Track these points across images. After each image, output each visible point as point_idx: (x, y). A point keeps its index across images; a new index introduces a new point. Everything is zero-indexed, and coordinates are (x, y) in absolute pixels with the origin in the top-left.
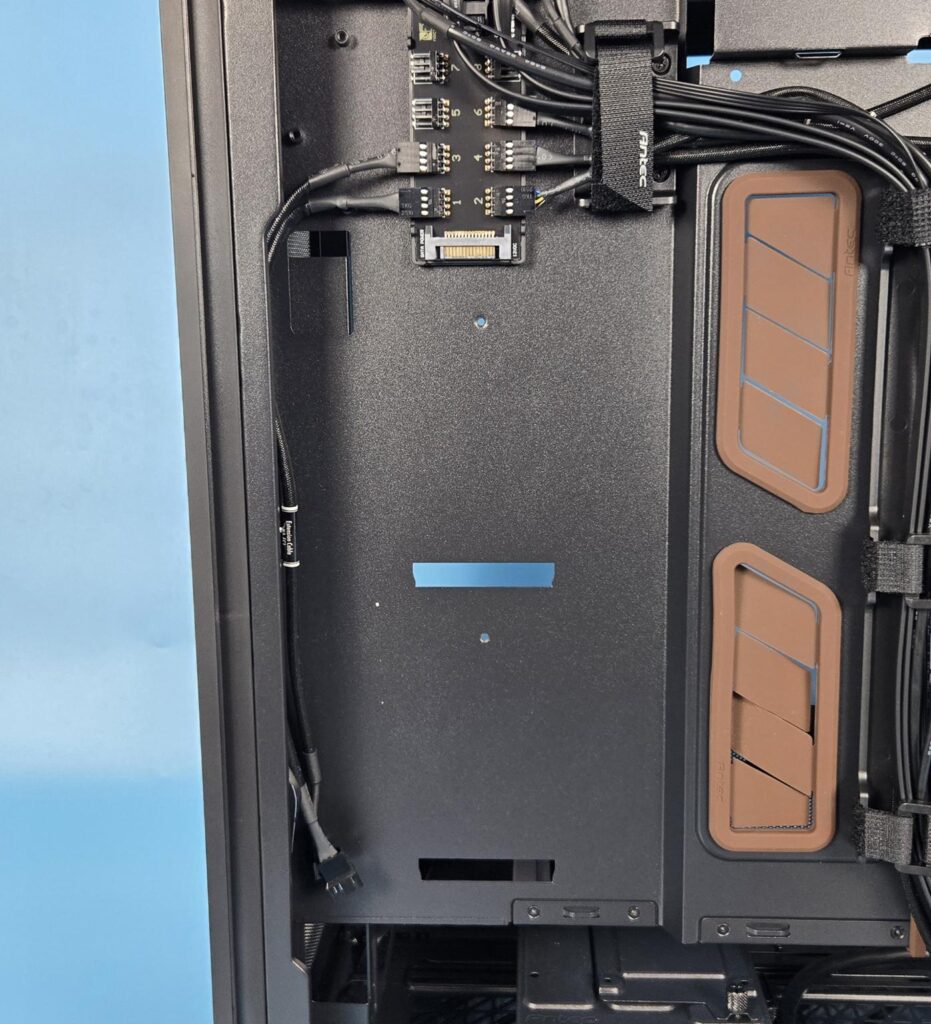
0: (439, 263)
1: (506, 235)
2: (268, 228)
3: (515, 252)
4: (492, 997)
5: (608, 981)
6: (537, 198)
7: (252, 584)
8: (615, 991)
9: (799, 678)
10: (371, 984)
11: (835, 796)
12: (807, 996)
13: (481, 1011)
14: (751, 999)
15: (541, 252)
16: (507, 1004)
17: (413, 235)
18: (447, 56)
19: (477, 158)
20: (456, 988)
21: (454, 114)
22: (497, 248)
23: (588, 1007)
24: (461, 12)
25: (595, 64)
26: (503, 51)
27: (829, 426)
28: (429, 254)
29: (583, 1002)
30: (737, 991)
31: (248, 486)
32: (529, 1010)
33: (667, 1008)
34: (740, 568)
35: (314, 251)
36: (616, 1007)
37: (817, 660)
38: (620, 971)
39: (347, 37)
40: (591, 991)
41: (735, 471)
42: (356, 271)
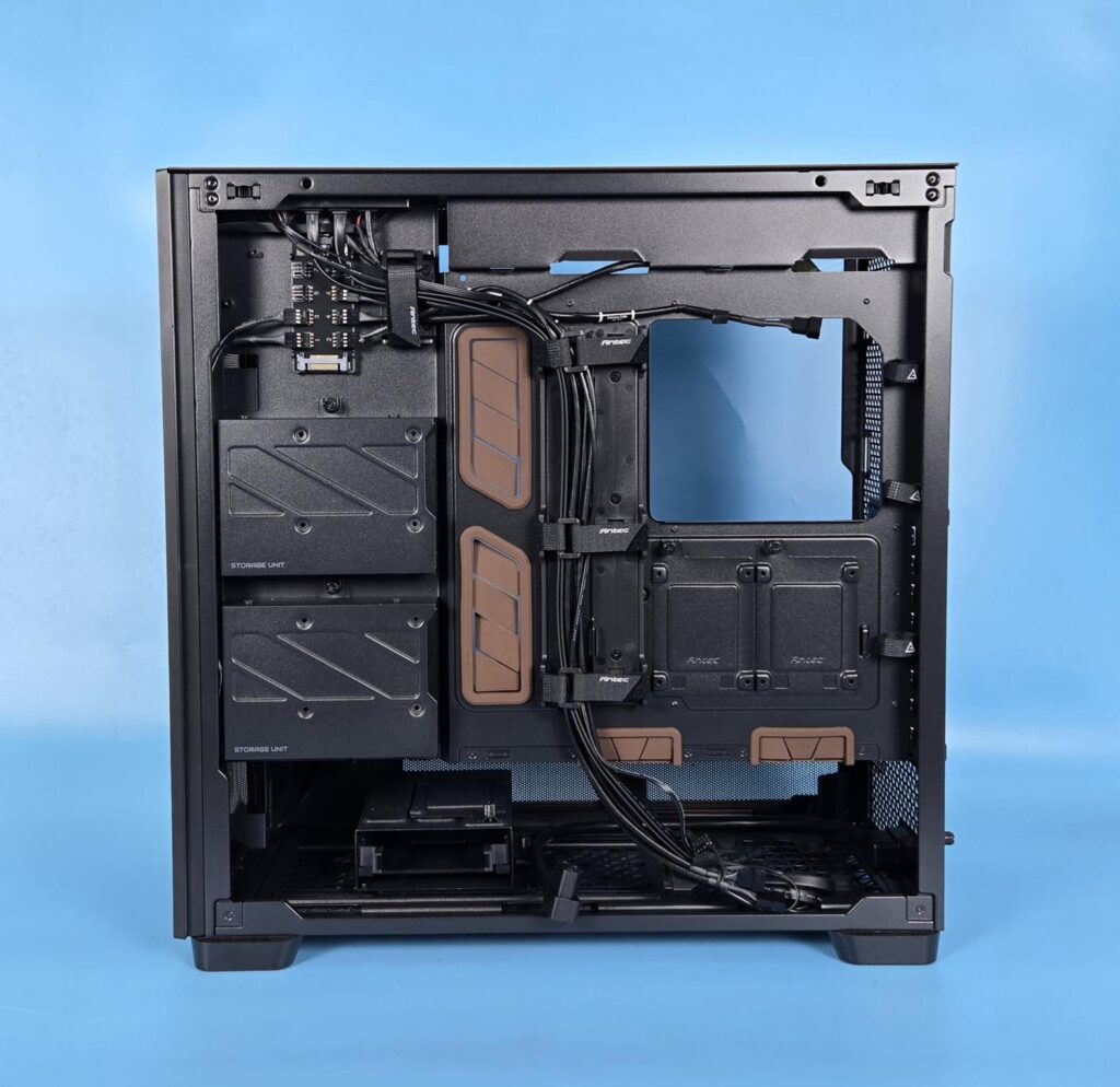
0: (307, 372)
1: (344, 358)
2: (212, 353)
3: (349, 367)
5: (417, 810)
6: (360, 339)
7: (200, 548)
8: (420, 814)
9: (510, 605)
15: (365, 366)
17: (293, 357)
18: (310, 264)
19: (328, 317)
21: (315, 294)
22: (339, 365)
23: (402, 821)
24: (318, 244)
27: (520, 462)
28: (301, 367)
29: (400, 819)
30: (489, 804)
34: (475, 541)
35: (242, 364)
36: (418, 820)
37: (519, 594)
38: (425, 805)
39: (257, 253)
40: (406, 814)
41: (469, 486)
42: (262, 376)
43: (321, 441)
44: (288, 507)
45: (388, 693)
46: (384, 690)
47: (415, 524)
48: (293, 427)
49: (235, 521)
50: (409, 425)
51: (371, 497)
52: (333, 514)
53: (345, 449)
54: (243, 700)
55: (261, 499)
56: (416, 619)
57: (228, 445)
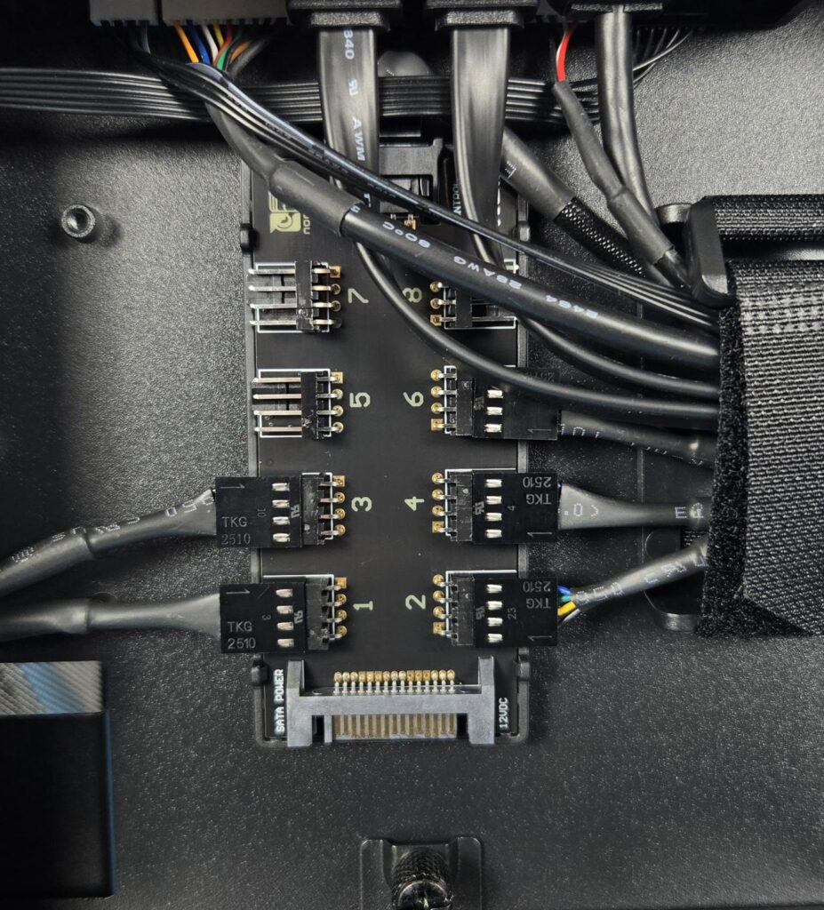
3: (504, 718)
6: (563, 604)
18: (338, 269)
19: (412, 503)
21: (355, 403)
22: (462, 719)
24: (375, 173)
25: (729, 304)
26: (488, 273)
39: (92, 222)
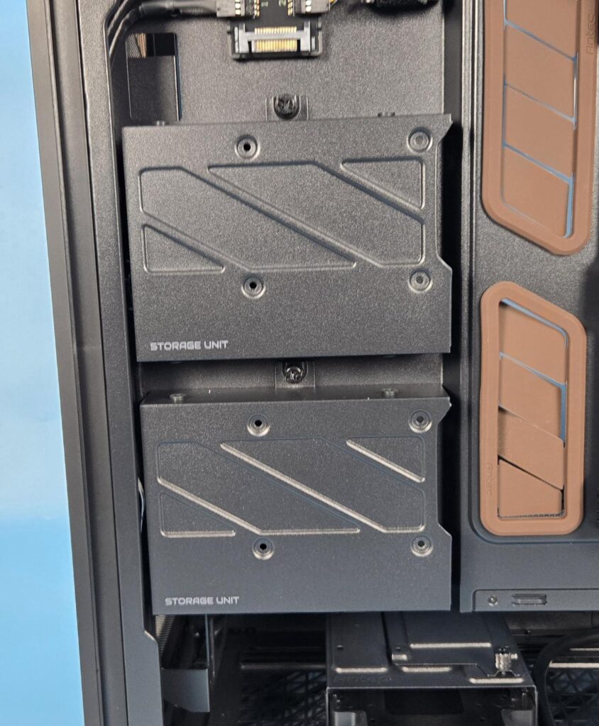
0: (251, 57)
1: (305, 29)
3: (313, 44)
4: (306, 672)
5: (399, 650)
7: (103, 321)
8: (404, 657)
9: (552, 393)
10: (211, 656)
11: (582, 489)
12: (552, 665)
13: (297, 683)
14: (513, 661)
15: (335, 46)
16: (317, 677)
17: (229, 33)
20: (277, 667)
22: (299, 42)
23: (383, 670)
27: (575, 183)
28: (243, 48)
29: (379, 666)
30: (503, 653)
31: (97, 239)
32: (336, 674)
33: (447, 669)
34: (502, 304)
35: (149, 52)
36: (405, 669)
37: (567, 378)
38: (408, 642)
40: (385, 658)
41: (498, 221)
42: (183, 67)
43: (279, 157)
44: (230, 259)
45: (380, 523)
46: (372, 519)
47: (420, 280)
48: (237, 135)
49: (151, 280)
50: (414, 125)
51: (352, 240)
52: (297, 267)
53: (314, 169)
54: (173, 535)
55: (190, 248)
56: (420, 420)
57: (138, 167)
